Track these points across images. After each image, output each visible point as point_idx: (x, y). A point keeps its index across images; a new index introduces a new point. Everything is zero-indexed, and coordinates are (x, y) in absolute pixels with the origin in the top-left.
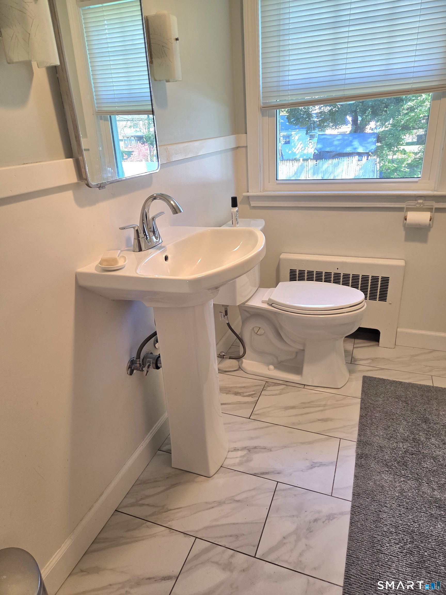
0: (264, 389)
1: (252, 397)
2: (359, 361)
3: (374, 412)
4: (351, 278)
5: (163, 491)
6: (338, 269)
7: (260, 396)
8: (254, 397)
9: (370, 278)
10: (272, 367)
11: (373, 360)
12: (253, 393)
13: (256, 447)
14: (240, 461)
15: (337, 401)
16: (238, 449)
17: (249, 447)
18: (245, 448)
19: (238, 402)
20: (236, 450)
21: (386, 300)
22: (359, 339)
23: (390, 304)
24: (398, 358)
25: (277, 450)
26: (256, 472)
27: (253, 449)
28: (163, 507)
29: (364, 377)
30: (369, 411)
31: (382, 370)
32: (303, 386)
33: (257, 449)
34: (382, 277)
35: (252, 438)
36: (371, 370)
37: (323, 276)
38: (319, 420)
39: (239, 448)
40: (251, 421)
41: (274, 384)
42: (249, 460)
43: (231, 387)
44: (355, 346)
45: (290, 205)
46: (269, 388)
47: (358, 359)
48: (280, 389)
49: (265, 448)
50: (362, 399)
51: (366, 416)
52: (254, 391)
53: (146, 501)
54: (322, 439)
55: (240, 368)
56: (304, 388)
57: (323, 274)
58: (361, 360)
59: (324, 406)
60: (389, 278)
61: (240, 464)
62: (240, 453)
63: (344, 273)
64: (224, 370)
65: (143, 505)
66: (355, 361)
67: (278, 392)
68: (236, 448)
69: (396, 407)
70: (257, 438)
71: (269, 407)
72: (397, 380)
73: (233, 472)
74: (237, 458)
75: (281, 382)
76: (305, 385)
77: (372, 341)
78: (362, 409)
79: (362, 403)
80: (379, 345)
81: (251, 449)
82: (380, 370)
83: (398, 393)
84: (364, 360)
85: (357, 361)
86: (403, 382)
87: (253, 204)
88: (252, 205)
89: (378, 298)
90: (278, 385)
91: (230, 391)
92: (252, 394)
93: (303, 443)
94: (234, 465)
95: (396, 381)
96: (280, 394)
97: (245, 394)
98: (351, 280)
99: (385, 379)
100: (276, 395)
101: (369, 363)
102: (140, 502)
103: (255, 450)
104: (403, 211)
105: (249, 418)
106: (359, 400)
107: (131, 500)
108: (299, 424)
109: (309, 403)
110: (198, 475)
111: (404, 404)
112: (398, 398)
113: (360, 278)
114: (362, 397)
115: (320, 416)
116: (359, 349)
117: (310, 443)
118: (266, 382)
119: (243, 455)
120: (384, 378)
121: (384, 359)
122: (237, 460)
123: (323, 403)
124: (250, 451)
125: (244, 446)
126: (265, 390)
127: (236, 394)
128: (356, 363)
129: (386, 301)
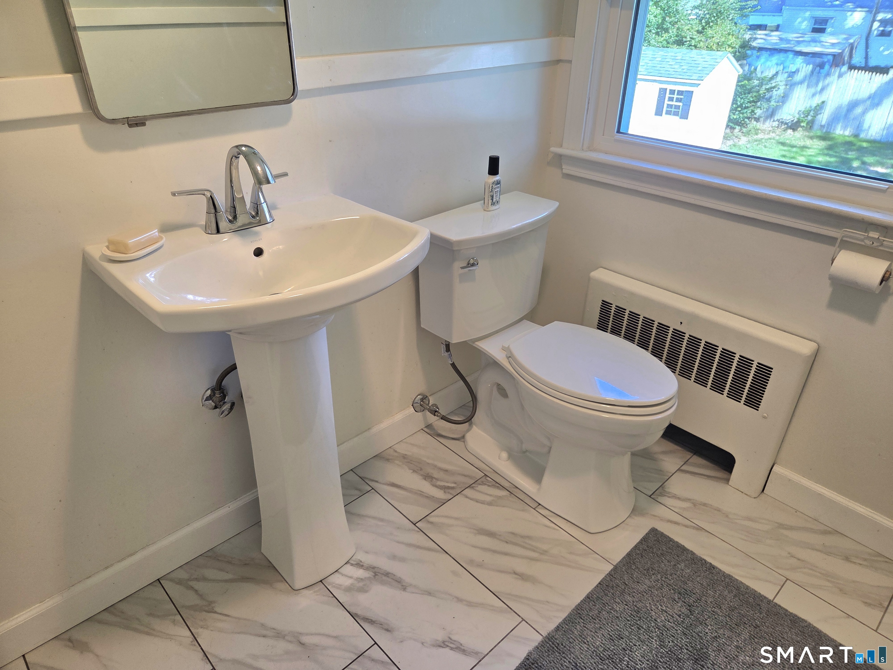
0: (473, 485)
1: (445, 492)
2: (669, 497)
3: (618, 600)
4: (701, 348)
5: (226, 581)
6: (681, 323)
7: (457, 495)
8: (449, 493)
9: (736, 359)
10: (504, 455)
11: (695, 505)
12: (453, 485)
13: (390, 573)
14: (352, 584)
15: (571, 553)
16: (362, 566)
17: (380, 569)
18: (374, 568)
19: (420, 492)
20: (359, 565)
21: (758, 407)
22: (702, 457)
23: (764, 417)
24: (749, 519)
25: (413, 593)
26: (359, 612)
27: (383, 574)
28: (211, 603)
29: (654, 531)
30: (610, 594)
31: (697, 529)
32: (534, 505)
33: (388, 577)
34: (758, 363)
35: (394, 557)
36: (676, 523)
37: (655, 328)
38: (515, 573)
39: (365, 565)
40: (414, 530)
41: (494, 483)
42: (363, 590)
43: (428, 463)
44: (684, 468)
45: (625, 186)
46: (481, 488)
47: (669, 493)
48: (496, 496)
49: (399, 582)
50: (616, 568)
51: (597, 600)
52: (455, 483)
53: (197, 585)
54: (492, 606)
55: (463, 437)
56: (534, 509)
57: (655, 326)
58: (675, 497)
59: (541, 554)
60: (772, 369)
61: (348, 589)
62: (360, 573)
63: (691, 334)
64: (440, 432)
65: (192, 588)
66: (662, 495)
67: (488, 499)
68: (361, 562)
69: (664, 608)
70: (403, 560)
71: (456, 519)
72: (709, 560)
73: (329, 597)
74: (351, 577)
75: (506, 484)
76: (540, 504)
77: (723, 469)
78: (599, 585)
79: (610, 574)
80: (727, 480)
81: (379, 574)
82: (694, 528)
83: (690, 584)
84: (679, 499)
85: (665, 496)
86: (717, 568)
87: (568, 169)
88: (565, 171)
89: (743, 399)
90: (498, 487)
91: (421, 469)
92: (449, 488)
93: (459, 600)
94: (339, 587)
95: (705, 560)
96: (490, 504)
97: (439, 483)
98: (701, 350)
99: (688, 550)
100: (483, 502)
101: (684, 509)
102: (191, 583)
103: (384, 578)
104: (834, 246)
105: (415, 524)
106: (609, 568)
107: (183, 575)
108: (480, 565)
109: (522, 537)
110: (283, 579)
111: (684, 610)
112: (683, 593)
113: (719, 352)
114: (617, 564)
115: (521, 566)
116: (688, 476)
117: (470, 604)
118: (485, 475)
119: (361, 577)
120: (688, 545)
121: (719, 510)
122: (347, 582)
123: (545, 547)
124: (376, 577)
125: (375, 564)
126: (473, 487)
127: (428, 477)
128: (660, 499)
129: (758, 410)
